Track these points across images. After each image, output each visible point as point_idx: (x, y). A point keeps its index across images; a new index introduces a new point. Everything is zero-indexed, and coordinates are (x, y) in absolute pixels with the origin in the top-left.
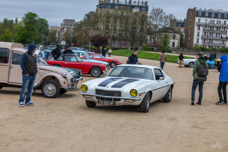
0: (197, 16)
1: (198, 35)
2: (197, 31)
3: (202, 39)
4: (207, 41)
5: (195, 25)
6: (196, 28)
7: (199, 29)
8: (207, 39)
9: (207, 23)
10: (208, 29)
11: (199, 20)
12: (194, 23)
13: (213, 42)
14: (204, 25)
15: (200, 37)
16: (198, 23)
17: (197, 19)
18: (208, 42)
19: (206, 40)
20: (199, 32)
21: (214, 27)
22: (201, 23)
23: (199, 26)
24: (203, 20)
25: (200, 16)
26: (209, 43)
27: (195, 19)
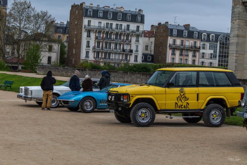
0: (86, 16)
1: (88, 46)
2: (86, 39)
3: (94, 52)
4: (102, 55)
5: (83, 30)
6: (84, 34)
7: (89, 36)
8: (102, 52)
9: (100, 27)
10: (103, 36)
11: (89, 22)
12: (82, 27)
13: (111, 57)
14: (96, 31)
15: (91, 48)
16: (87, 26)
17: (85, 21)
18: (103, 57)
19: (100, 54)
20: (89, 42)
21: (111, 33)
22: (91, 27)
23: (89, 32)
24: (95, 23)
25: (90, 16)
26: (105, 58)
27: (82, 20)
